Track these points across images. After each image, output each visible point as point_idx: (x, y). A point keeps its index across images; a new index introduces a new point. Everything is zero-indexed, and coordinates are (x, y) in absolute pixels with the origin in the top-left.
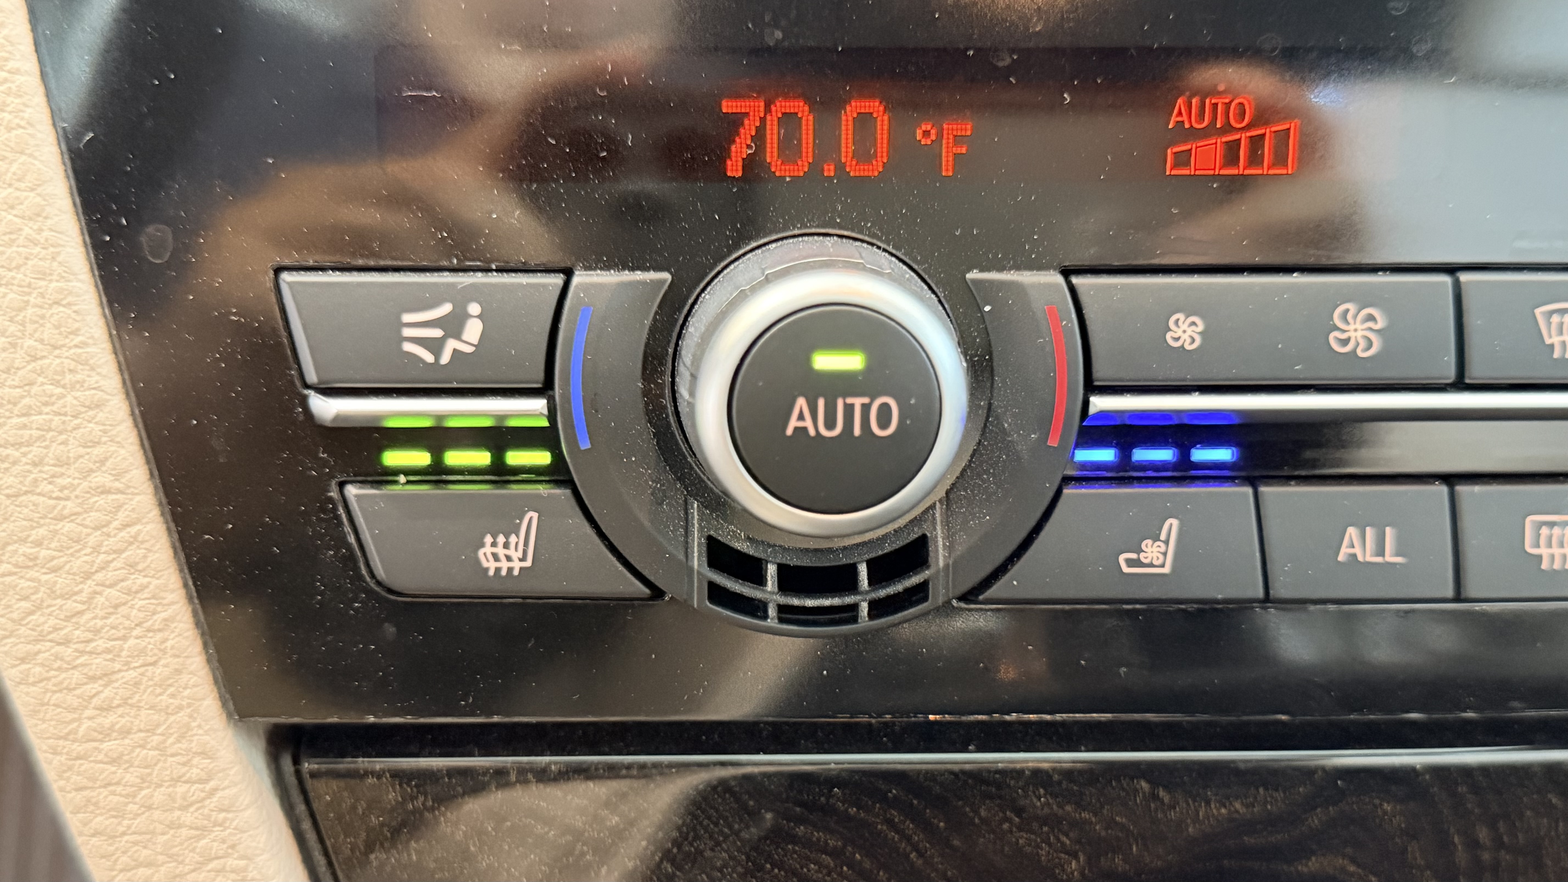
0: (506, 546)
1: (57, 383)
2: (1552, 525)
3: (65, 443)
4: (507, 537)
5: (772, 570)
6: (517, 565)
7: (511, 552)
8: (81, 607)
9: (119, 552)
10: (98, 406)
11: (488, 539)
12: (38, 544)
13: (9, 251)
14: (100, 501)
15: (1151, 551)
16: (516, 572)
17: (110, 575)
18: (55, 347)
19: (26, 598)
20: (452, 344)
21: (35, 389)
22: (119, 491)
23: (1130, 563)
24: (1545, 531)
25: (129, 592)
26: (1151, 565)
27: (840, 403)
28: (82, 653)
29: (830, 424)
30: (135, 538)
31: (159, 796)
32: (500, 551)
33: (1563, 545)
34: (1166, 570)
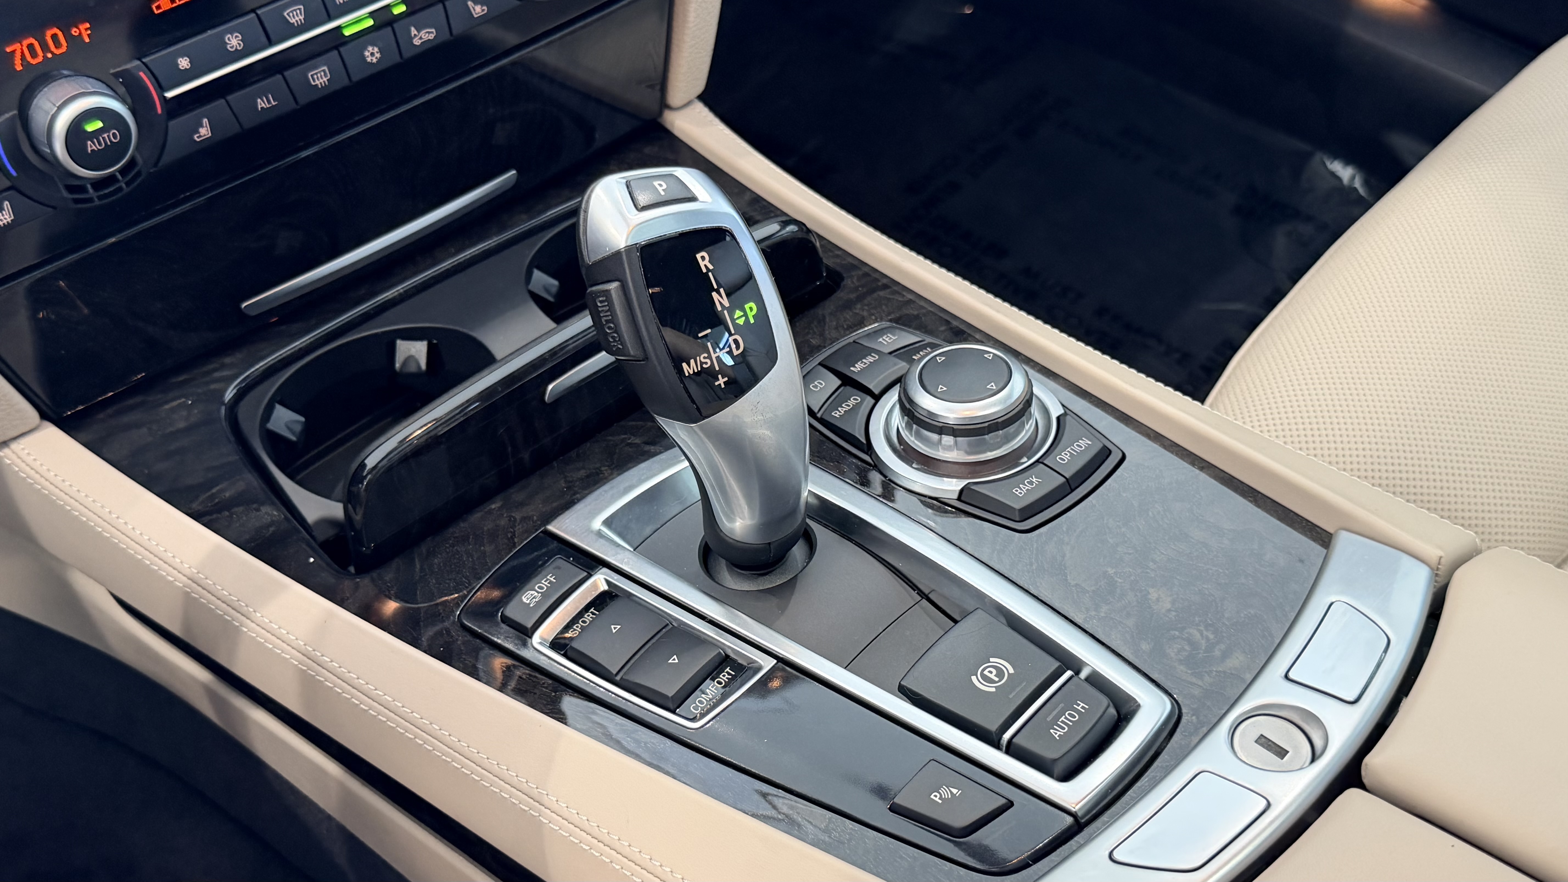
2: (316, 74)
5: (89, 186)
6: (8, 220)
15: (203, 131)
16: (10, 222)
23: (198, 137)
24: (315, 76)
26: (205, 135)
27: (101, 138)
29: (100, 144)
33: (322, 78)
34: (210, 135)
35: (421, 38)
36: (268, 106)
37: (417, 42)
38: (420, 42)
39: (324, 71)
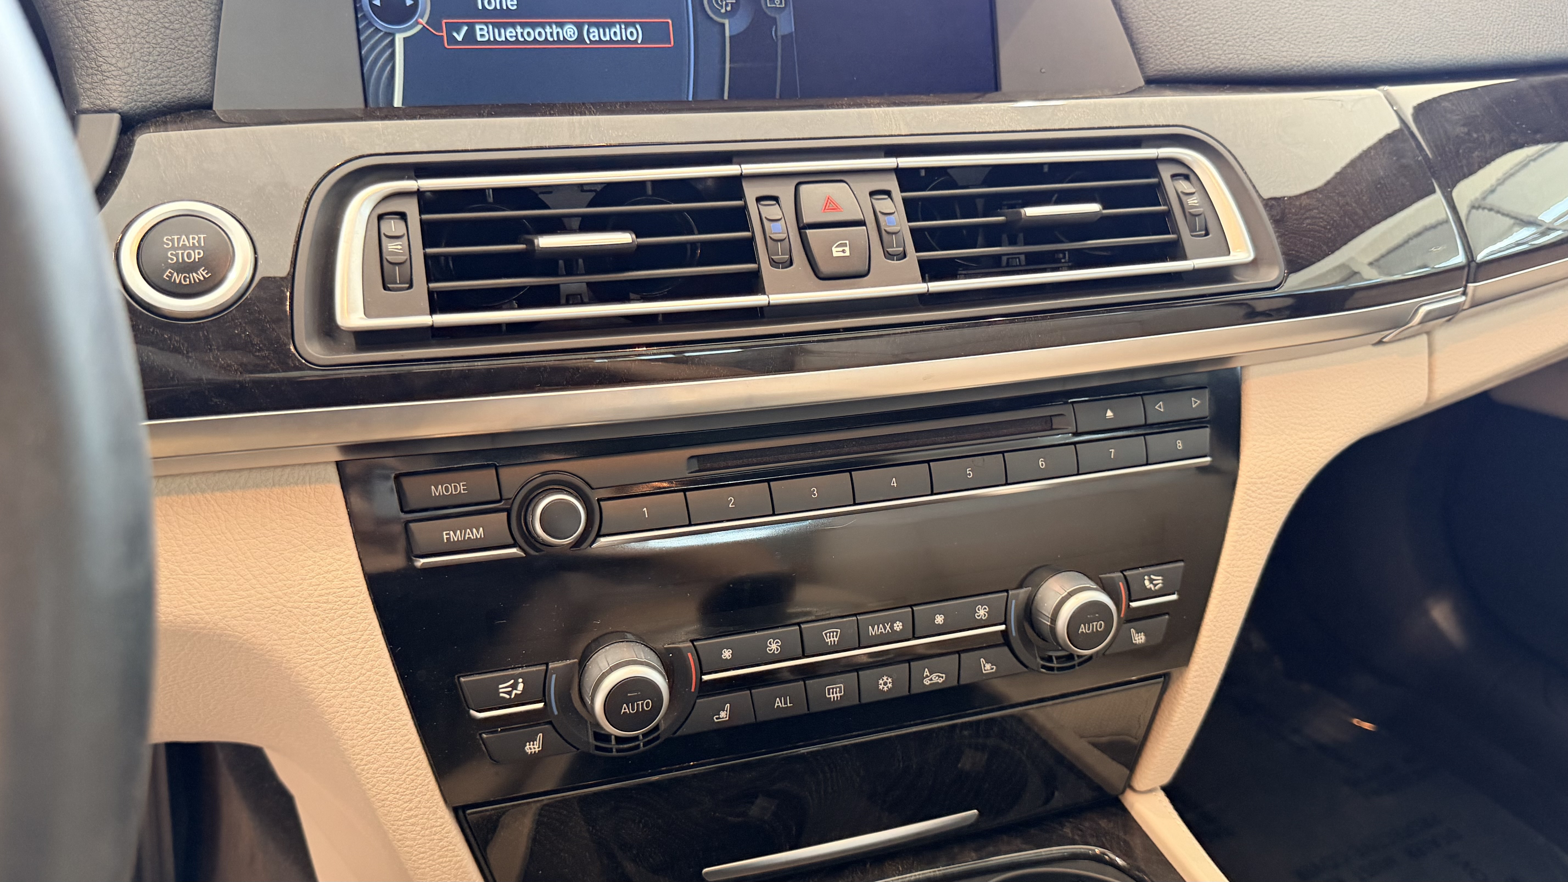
0: (533, 745)
1: (393, 721)
2: (833, 689)
3: (396, 737)
4: (533, 742)
5: (612, 741)
6: (537, 750)
7: (535, 746)
8: (401, 782)
9: (413, 765)
10: (406, 725)
11: (528, 744)
12: (388, 767)
13: (377, 686)
14: (407, 752)
15: (723, 714)
16: (537, 752)
17: (411, 772)
18: (392, 711)
19: (384, 783)
20: (515, 692)
21: (386, 724)
22: (413, 748)
23: (717, 719)
24: (831, 690)
25: (417, 776)
26: (723, 718)
27: (635, 704)
28: (403, 795)
29: (633, 709)
30: (418, 760)
31: (427, 832)
32: (532, 746)
33: (836, 693)
34: (727, 718)
35: (931, 680)
36: (783, 706)
37: (927, 682)
38: (929, 682)
39: (840, 688)
